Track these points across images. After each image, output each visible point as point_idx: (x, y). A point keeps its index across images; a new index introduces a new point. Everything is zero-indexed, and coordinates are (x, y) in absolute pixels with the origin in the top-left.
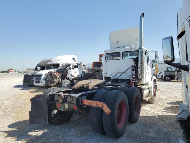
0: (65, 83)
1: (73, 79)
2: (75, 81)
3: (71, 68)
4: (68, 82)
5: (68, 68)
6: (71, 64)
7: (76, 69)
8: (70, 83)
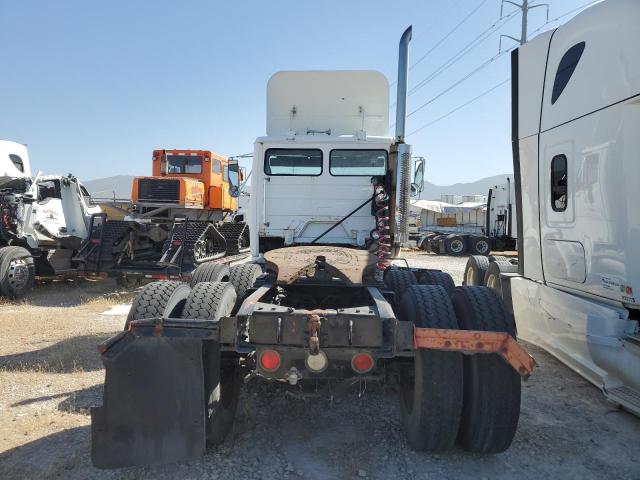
0: (13, 263)
1: (43, 244)
2: (52, 251)
3: (35, 197)
4: (24, 258)
5: (19, 195)
6: (31, 183)
7: (54, 204)
8: (31, 260)
